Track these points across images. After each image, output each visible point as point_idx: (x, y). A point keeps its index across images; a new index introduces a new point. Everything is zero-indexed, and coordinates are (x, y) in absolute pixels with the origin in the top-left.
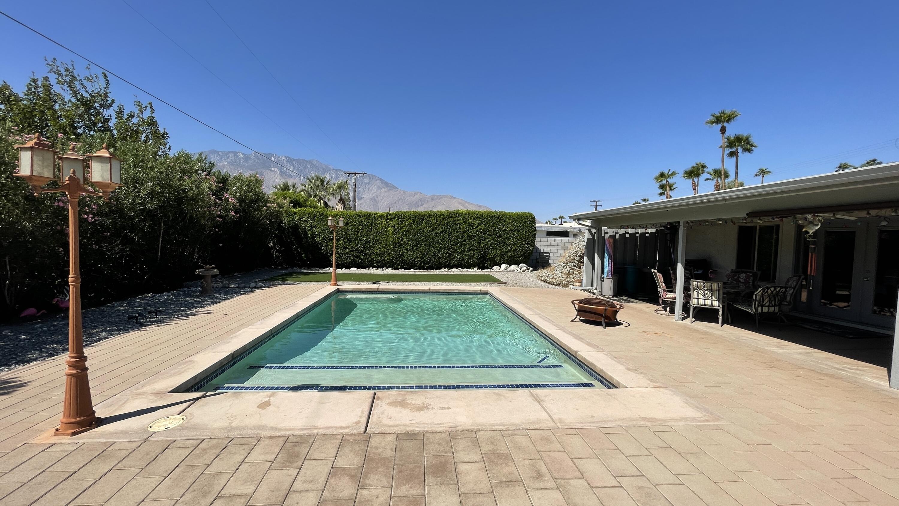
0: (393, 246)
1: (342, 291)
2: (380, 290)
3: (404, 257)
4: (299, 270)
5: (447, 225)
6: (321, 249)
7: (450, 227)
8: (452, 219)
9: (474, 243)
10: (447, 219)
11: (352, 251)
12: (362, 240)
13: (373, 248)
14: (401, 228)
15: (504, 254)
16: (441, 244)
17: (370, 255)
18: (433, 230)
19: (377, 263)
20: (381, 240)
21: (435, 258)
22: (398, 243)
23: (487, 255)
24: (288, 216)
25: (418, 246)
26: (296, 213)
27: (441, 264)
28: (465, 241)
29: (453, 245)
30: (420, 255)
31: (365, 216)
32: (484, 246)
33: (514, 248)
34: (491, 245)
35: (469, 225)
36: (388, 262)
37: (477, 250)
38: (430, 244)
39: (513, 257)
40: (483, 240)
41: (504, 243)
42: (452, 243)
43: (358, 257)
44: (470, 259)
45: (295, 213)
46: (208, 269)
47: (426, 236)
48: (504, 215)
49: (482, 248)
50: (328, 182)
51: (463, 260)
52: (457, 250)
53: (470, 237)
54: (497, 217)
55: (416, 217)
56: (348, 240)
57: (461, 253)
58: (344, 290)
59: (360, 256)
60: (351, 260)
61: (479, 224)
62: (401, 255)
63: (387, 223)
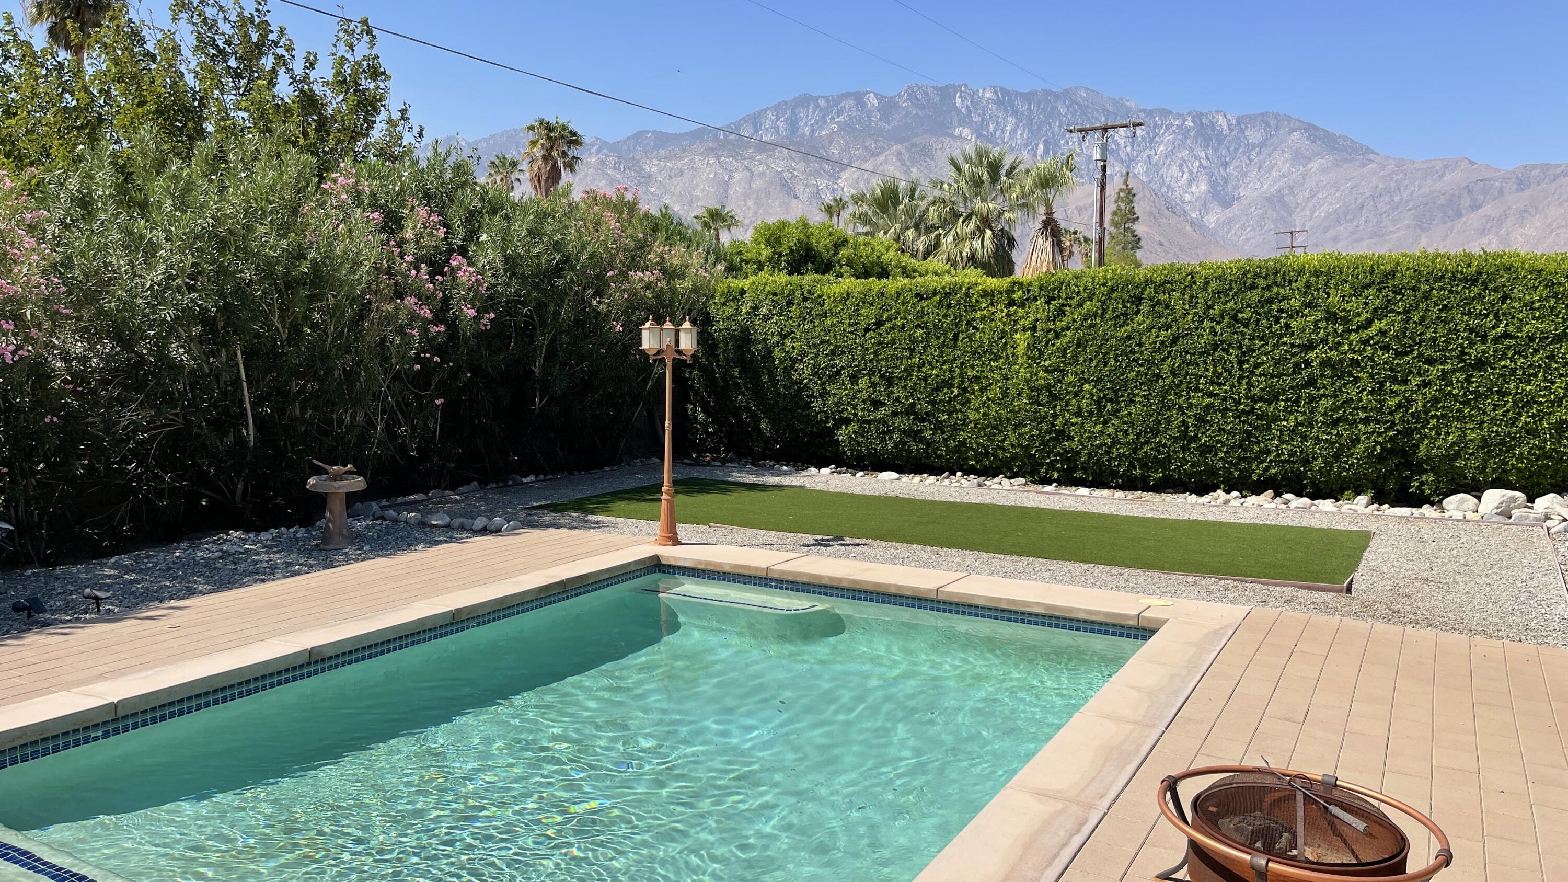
0: (1030, 397)
1: (670, 566)
2: (775, 576)
3: (1071, 438)
5: (1234, 317)
6: (808, 406)
7: (1246, 325)
8: (1255, 295)
9: (1352, 391)
10: (1235, 294)
11: (895, 414)
12: (925, 379)
13: (963, 404)
14: (1057, 336)
15: (1503, 443)
16: (1211, 395)
17: (955, 429)
18: (1175, 340)
19: (979, 457)
20: (987, 378)
21: (1184, 449)
22: (1048, 387)
23: (1418, 446)
24: (724, 304)
25: (1119, 402)
26: (745, 292)
27: (1212, 471)
28: (1311, 382)
29: (1261, 399)
30: (1126, 433)
31: (935, 294)
32: (1399, 406)
33: (1553, 419)
34: (1436, 400)
35: (1331, 317)
36: (1014, 458)
37: (1366, 421)
38: (1164, 393)
39: (1549, 457)
40: (1394, 380)
41: (1502, 394)
42: (1255, 391)
43: (916, 435)
44: (1336, 457)
45: (743, 292)
46: (337, 477)
47: (1150, 362)
48: (1508, 269)
49: (1391, 413)
50: (1013, 168)
51: (1306, 462)
52: (1276, 419)
53: (1333, 368)
54: (1465, 280)
55: (1112, 290)
56: (882, 377)
57: (1293, 431)
59: (921, 431)
60: (896, 445)
61: (1377, 314)
62: (1062, 432)
63: (1008, 315)
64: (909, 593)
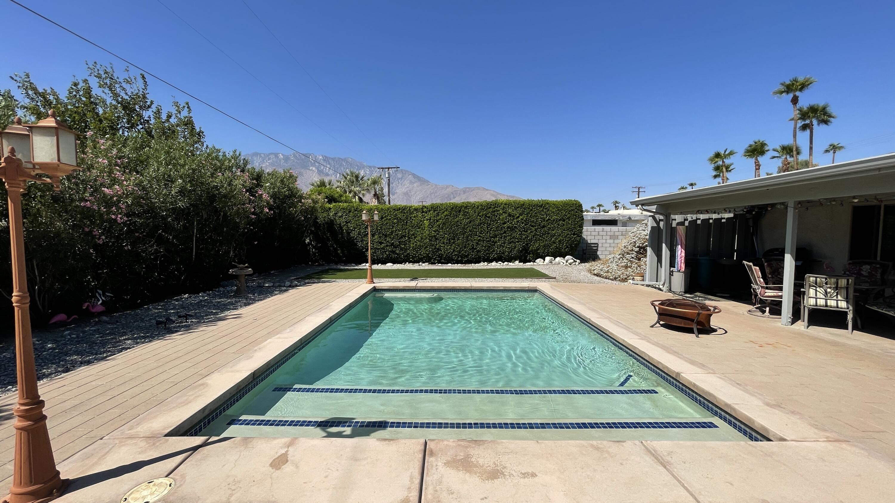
0: (429, 239)
2: (419, 288)
3: (441, 251)
4: (335, 267)
5: (486, 216)
6: (356, 245)
7: (489, 218)
8: (491, 210)
9: (514, 234)
10: (486, 210)
11: (387, 246)
12: (397, 235)
13: (409, 242)
14: (437, 221)
15: (548, 246)
16: (480, 236)
17: (406, 250)
18: (470, 222)
19: (413, 258)
20: (416, 234)
21: (473, 252)
22: (435, 236)
23: (529, 248)
24: (323, 212)
25: (455, 240)
26: (331, 209)
27: (480, 257)
28: (505, 232)
29: (493, 237)
30: (457, 248)
31: (400, 209)
32: (525, 237)
33: (559, 239)
34: (534, 236)
35: (510, 215)
36: (424, 257)
37: (518, 242)
38: (467, 237)
39: (558, 249)
40: (524, 231)
41: (548, 234)
42: (491, 235)
43: (394, 252)
44: (511, 252)
45: (330, 209)
46: (242, 269)
47: (464, 228)
48: (548, 204)
49: (524, 239)
50: (363, 178)
51: (503, 253)
52: (496, 242)
53: (510, 228)
54: (539, 206)
55: (452, 208)
56: (383, 235)
57: (501, 245)
58: (380, 288)
59: (395, 251)
60: (387, 255)
61: (521, 214)
62: (438, 249)
63: (422, 215)
64: (463, 288)
